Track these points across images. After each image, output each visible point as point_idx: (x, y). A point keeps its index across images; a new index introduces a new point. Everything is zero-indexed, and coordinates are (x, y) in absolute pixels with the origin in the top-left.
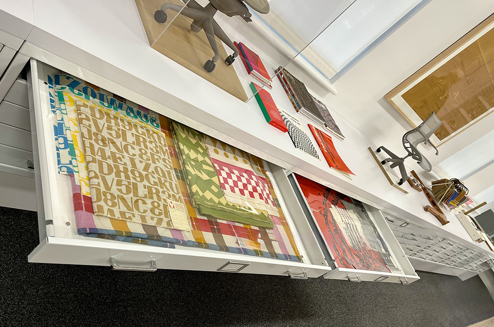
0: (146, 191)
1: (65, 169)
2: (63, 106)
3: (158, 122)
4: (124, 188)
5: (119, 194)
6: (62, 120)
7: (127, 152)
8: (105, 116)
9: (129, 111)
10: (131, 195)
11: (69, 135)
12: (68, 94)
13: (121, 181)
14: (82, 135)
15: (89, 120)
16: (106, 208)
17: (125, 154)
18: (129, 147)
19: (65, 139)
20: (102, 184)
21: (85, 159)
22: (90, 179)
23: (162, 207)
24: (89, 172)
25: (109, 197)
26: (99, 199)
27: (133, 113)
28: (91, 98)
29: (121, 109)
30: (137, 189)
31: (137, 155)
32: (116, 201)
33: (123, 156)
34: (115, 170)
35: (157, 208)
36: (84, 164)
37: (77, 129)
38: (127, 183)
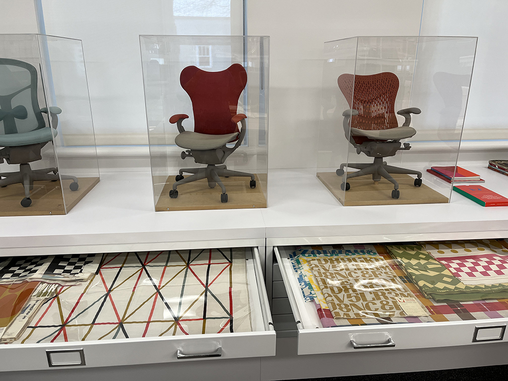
0: (373, 296)
1: (308, 298)
2: (300, 266)
3: (375, 251)
4: (354, 299)
5: (351, 303)
6: (301, 273)
7: (352, 276)
8: (329, 261)
9: (347, 252)
10: (361, 301)
11: (306, 279)
12: (302, 258)
13: (350, 294)
14: (315, 276)
15: (318, 267)
16: (342, 313)
17: (350, 278)
18: (353, 273)
19: (305, 282)
20: (335, 300)
21: (320, 288)
22: (325, 299)
23: (391, 303)
24: (324, 295)
25: (343, 306)
26: (335, 308)
27: (351, 253)
28: (317, 255)
29: (341, 253)
30: (364, 296)
31: (361, 276)
32: (350, 307)
33: (349, 280)
34: (343, 289)
35: (386, 305)
36: (320, 291)
37: (311, 274)
38: (355, 295)
